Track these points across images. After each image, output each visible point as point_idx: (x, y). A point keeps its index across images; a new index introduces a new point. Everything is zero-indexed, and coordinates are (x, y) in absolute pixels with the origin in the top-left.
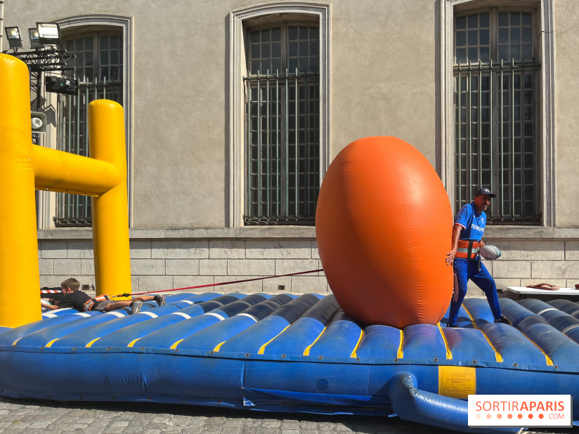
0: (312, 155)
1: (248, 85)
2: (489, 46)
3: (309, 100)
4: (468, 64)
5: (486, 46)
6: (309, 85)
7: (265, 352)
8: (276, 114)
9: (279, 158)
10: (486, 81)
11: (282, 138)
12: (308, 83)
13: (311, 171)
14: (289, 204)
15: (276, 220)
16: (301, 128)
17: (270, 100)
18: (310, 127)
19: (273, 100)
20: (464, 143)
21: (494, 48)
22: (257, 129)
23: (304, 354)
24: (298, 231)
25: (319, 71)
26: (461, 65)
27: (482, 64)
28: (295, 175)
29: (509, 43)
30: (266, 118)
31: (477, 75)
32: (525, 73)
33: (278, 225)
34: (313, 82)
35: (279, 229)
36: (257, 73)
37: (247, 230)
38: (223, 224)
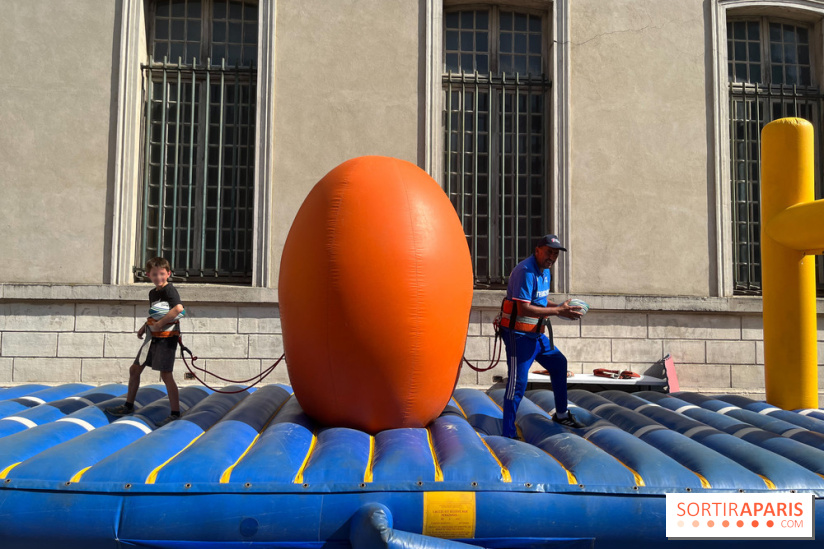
0: (242, 183)
1: (148, 76)
2: (488, 54)
3: (241, 105)
4: (460, 75)
5: (485, 53)
6: (241, 84)
7: (157, 481)
8: (190, 121)
9: (194, 183)
10: (484, 99)
11: (198, 156)
12: (239, 80)
13: (241, 206)
14: (207, 253)
15: (184, 276)
16: (227, 143)
17: (181, 100)
18: (242, 143)
19: (187, 100)
20: (455, 180)
21: (494, 57)
22: (160, 141)
23: (221, 481)
24: (218, 292)
25: (256, 65)
26: (452, 74)
27: (478, 76)
28: (216, 211)
29: (513, 53)
30: (175, 127)
31: (472, 90)
32: (533, 93)
33: (187, 282)
34: (248, 81)
35: (189, 288)
36: (163, 61)
37: (139, 288)
38: (100, 279)
